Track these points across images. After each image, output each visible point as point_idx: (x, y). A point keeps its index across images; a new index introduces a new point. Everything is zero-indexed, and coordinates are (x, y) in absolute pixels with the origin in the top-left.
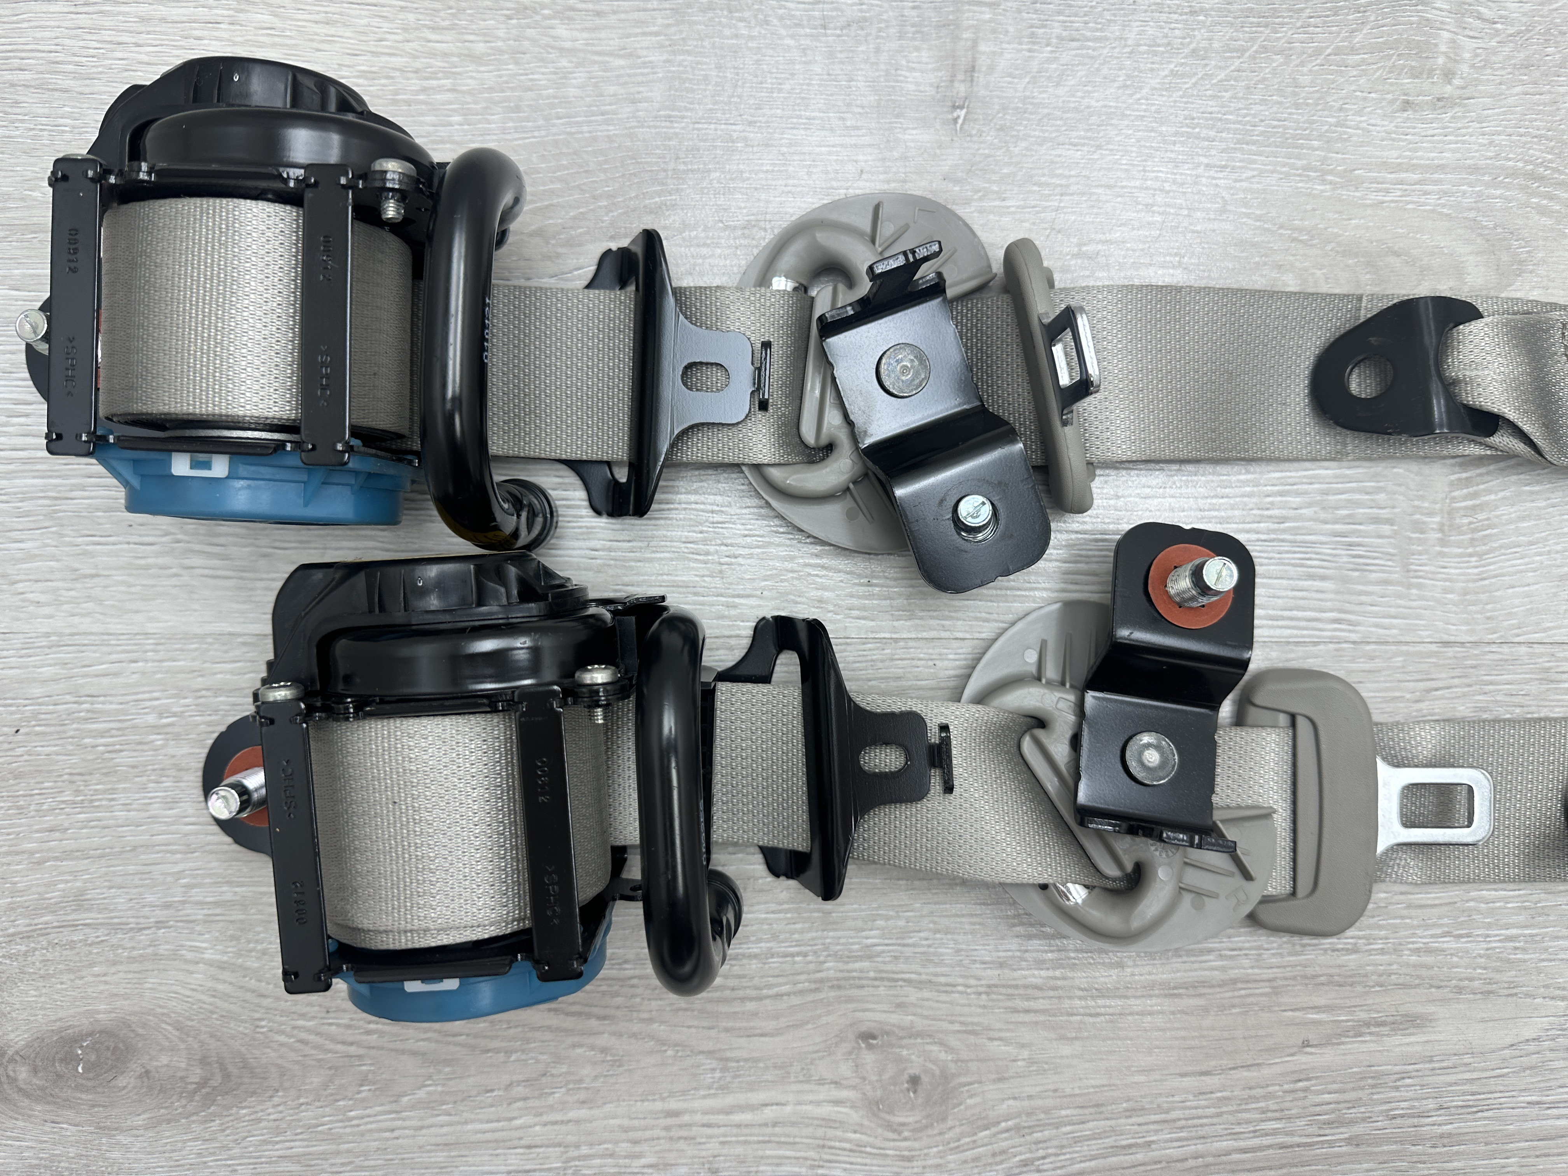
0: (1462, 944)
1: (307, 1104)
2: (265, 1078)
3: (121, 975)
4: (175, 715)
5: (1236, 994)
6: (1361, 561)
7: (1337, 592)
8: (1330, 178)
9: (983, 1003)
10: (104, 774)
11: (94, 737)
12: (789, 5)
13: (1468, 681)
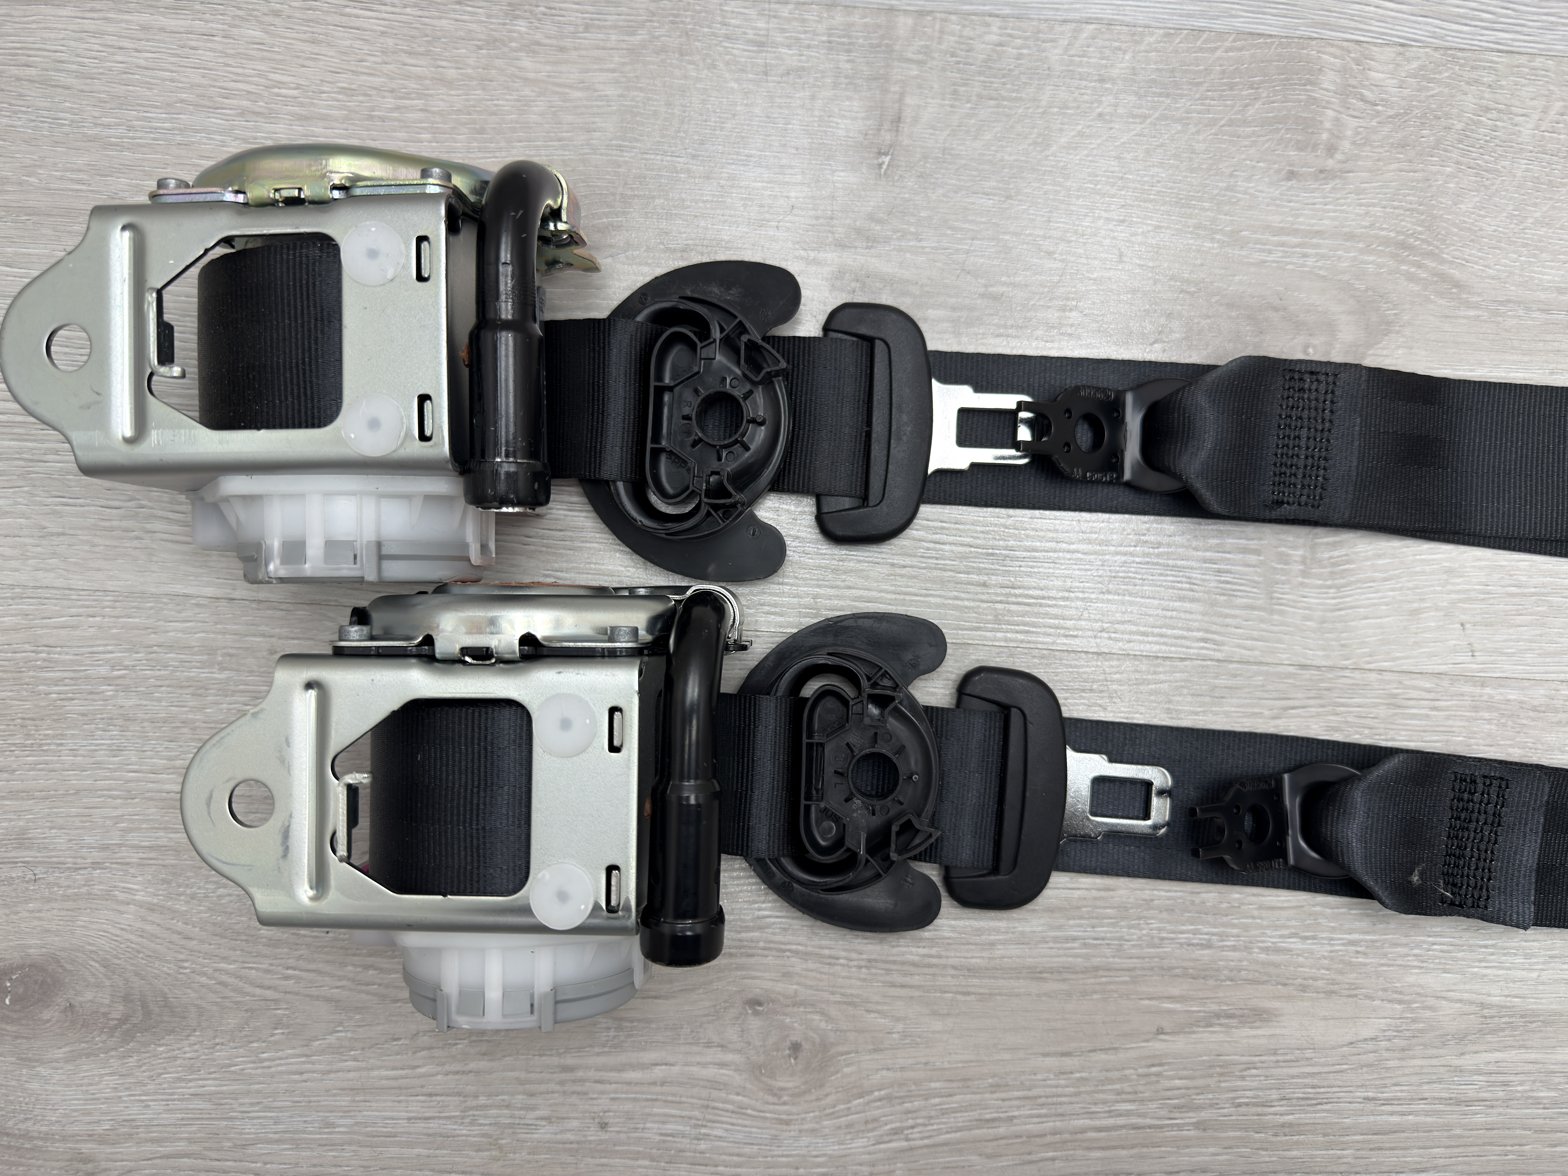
0: (1308, 945)
1: (223, 1044)
2: (184, 1018)
3: (55, 912)
4: (126, 668)
5: (1098, 980)
6: (1229, 586)
7: (1204, 614)
8: (1218, 237)
9: (863, 976)
10: (54, 720)
11: (48, 685)
12: (735, 52)
13: (1322, 702)
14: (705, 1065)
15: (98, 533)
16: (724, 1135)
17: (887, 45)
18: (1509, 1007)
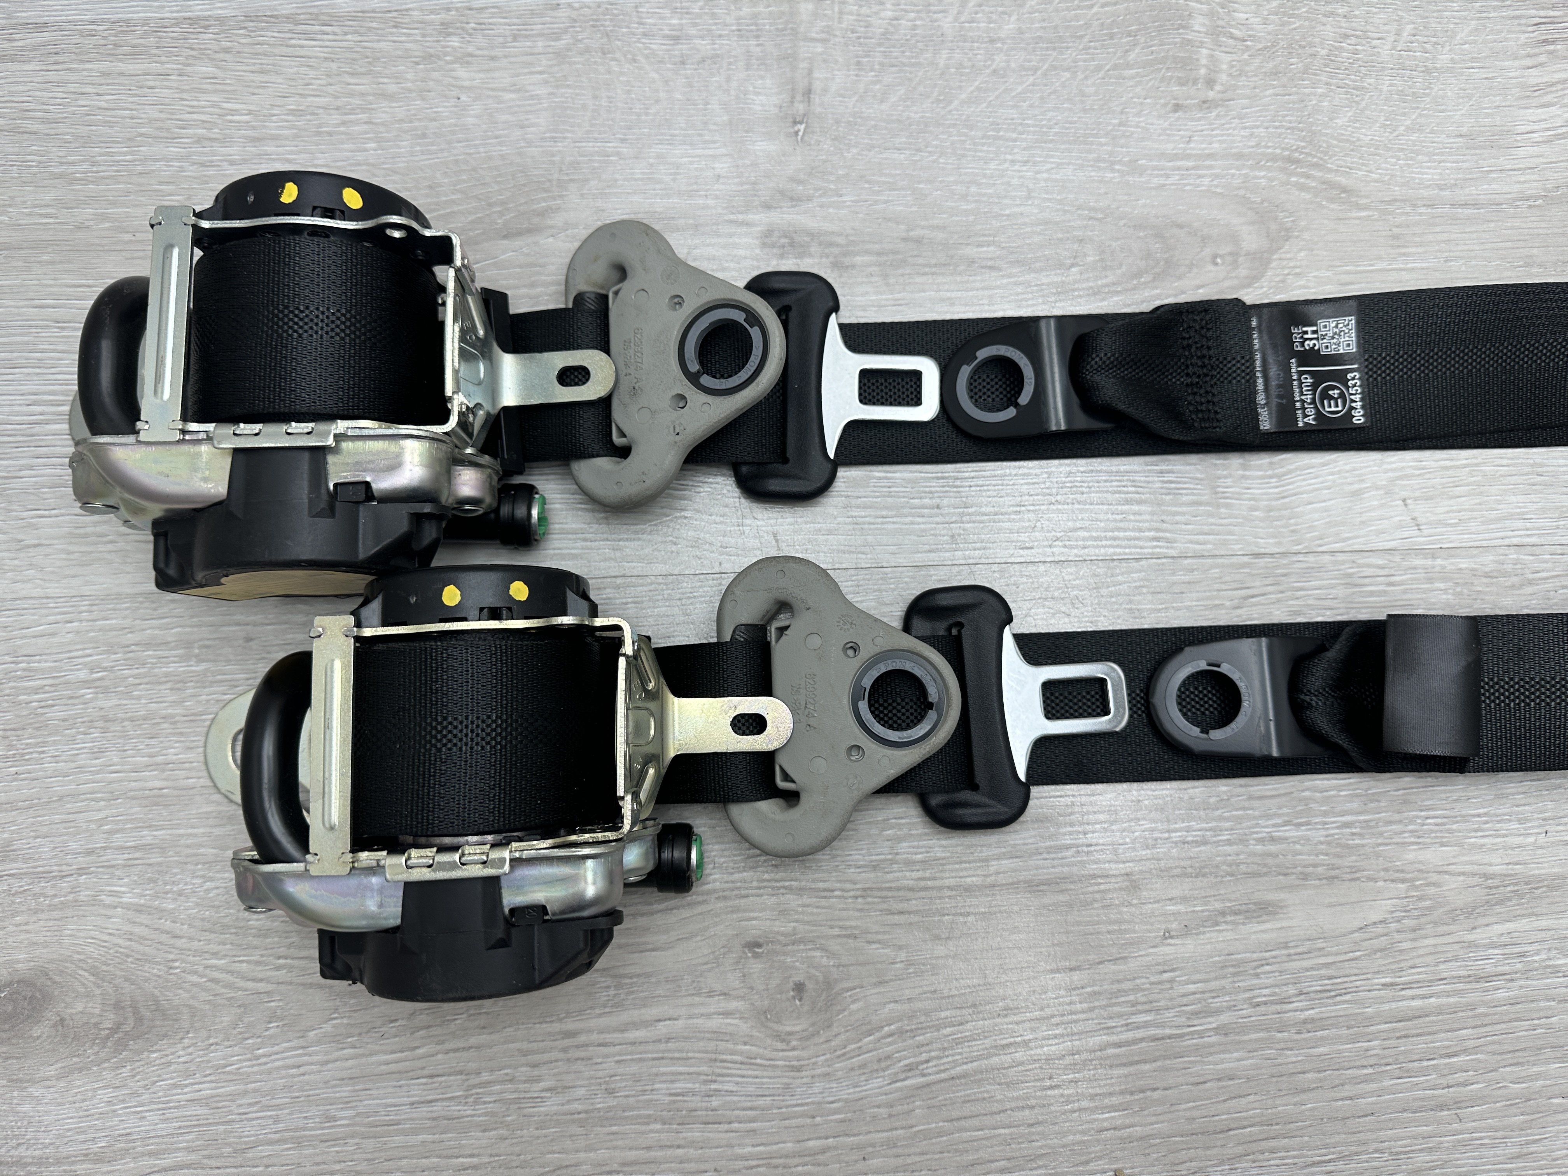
0: (1303, 831)
1: (217, 1044)
2: (176, 1020)
3: (42, 923)
4: (105, 669)
5: (1096, 888)
6: (1173, 485)
7: (1153, 514)
8: (1117, 167)
9: (859, 907)
10: (37, 728)
11: (29, 694)
12: (653, 46)
13: (1280, 588)
14: (709, 1016)
15: (73, 540)
16: (735, 1089)
17: (792, 29)
18: (1511, 875)
